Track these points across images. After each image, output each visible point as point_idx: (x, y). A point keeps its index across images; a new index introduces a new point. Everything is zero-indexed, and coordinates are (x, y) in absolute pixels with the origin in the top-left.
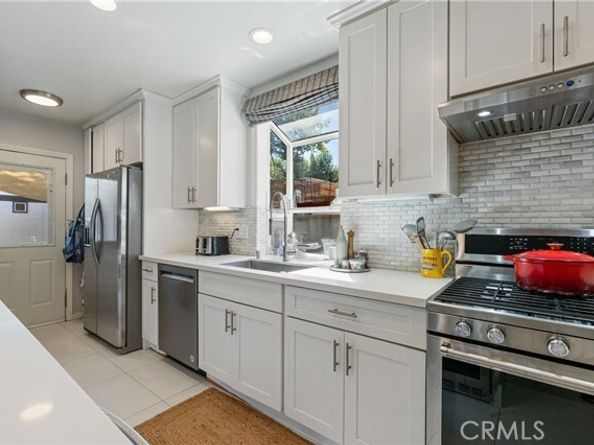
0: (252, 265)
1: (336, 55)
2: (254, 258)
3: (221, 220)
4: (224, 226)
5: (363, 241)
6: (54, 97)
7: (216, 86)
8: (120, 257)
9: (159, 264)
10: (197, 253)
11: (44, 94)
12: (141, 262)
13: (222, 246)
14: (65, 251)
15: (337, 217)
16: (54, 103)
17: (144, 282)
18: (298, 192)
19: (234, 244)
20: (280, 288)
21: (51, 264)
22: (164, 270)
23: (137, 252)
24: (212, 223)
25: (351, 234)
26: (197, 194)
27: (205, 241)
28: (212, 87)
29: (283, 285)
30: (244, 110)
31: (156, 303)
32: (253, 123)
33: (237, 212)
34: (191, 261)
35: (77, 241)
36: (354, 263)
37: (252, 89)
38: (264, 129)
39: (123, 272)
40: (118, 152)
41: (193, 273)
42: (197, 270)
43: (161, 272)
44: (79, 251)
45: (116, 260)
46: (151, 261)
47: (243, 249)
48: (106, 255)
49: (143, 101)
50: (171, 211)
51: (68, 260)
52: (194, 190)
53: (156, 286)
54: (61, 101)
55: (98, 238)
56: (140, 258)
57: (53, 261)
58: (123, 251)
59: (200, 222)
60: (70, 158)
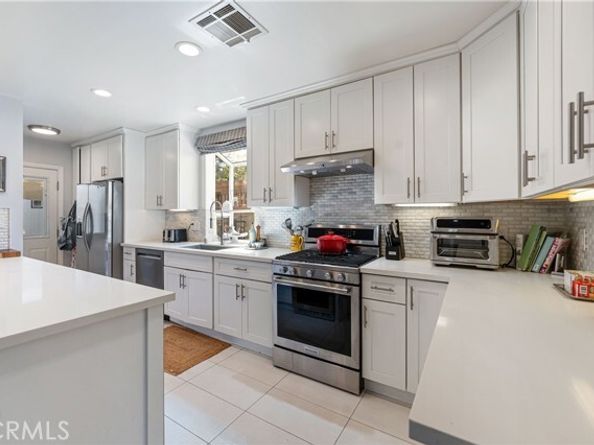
0: (202, 247)
1: (244, 119)
2: (203, 243)
3: (182, 218)
4: (184, 222)
5: (266, 231)
6: (53, 129)
7: (175, 130)
8: (107, 245)
9: (137, 249)
10: (164, 241)
11: (47, 128)
12: (122, 248)
13: (182, 236)
14: (59, 242)
15: (253, 214)
16: (54, 133)
17: (125, 262)
18: (236, 198)
19: (190, 234)
20: (211, 259)
21: (45, 252)
22: (140, 252)
23: (119, 241)
24: (176, 219)
25: (258, 227)
26: (163, 200)
27: (169, 232)
28: (173, 129)
29: (213, 257)
30: (196, 145)
31: (134, 276)
32: (202, 153)
33: (193, 212)
34: (160, 246)
35: (69, 233)
36: (257, 244)
37: (202, 130)
38: (210, 159)
39: (109, 255)
40: (104, 168)
41: (160, 254)
42: (163, 252)
43: (138, 254)
44: (70, 241)
45: (104, 247)
46: (130, 247)
47: (197, 238)
48: (95, 244)
49: (123, 135)
50: (144, 211)
51: (61, 249)
52: (161, 198)
53: (134, 264)
54: (58, 132)
55: (88, 231)
56: (122, 245)
57: (48, 250)
58: (109, 240)
59: (167, 219)
60: (61, 169)
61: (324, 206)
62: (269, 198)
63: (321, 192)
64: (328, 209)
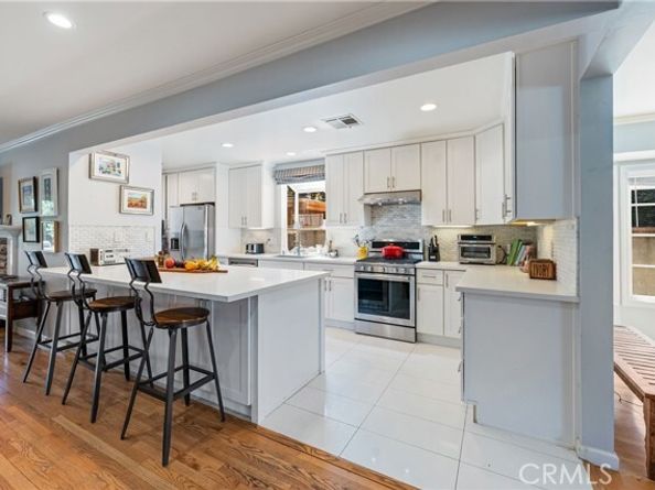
3: (258, 234)
4: (260, 238)
5: (337, 244)
9: (230, 259)
10: (250, 253)
13: (261, 249)
15: (324, 232)
19: (266, 248)
22: (233, 261)
24: (252, 236)
25: (331, 242)
26: (248, 220)
27: (252, 246)
28: (259, 164)
30: (274, 177)
32: (278, 183)
33: (270, 230)
34: (245, 256)
36: (332, 254)
37: (278, 165)
38: (284, 188)
42: (257, 260)
43: (231, 263)
47: (273, 251)
49: (215, 168)
50: (227, 229)
59: (243, 236)
61: (383, 226)
62: (344, 219)
63: (380, 216)
64: (385, 229)
